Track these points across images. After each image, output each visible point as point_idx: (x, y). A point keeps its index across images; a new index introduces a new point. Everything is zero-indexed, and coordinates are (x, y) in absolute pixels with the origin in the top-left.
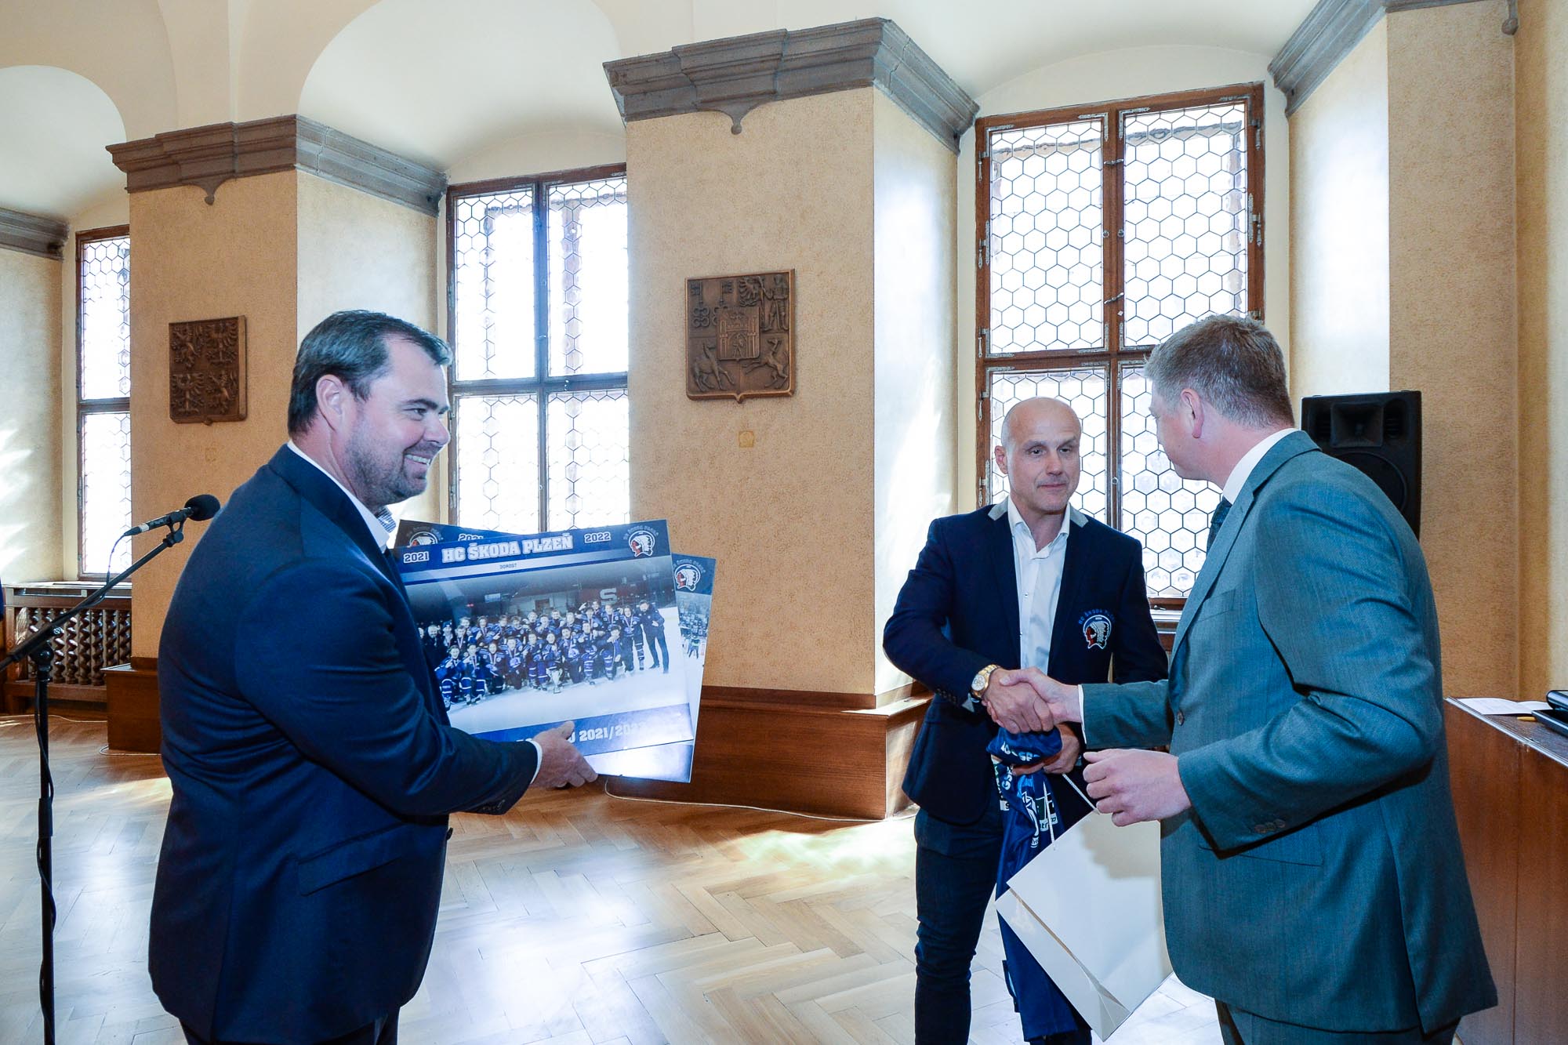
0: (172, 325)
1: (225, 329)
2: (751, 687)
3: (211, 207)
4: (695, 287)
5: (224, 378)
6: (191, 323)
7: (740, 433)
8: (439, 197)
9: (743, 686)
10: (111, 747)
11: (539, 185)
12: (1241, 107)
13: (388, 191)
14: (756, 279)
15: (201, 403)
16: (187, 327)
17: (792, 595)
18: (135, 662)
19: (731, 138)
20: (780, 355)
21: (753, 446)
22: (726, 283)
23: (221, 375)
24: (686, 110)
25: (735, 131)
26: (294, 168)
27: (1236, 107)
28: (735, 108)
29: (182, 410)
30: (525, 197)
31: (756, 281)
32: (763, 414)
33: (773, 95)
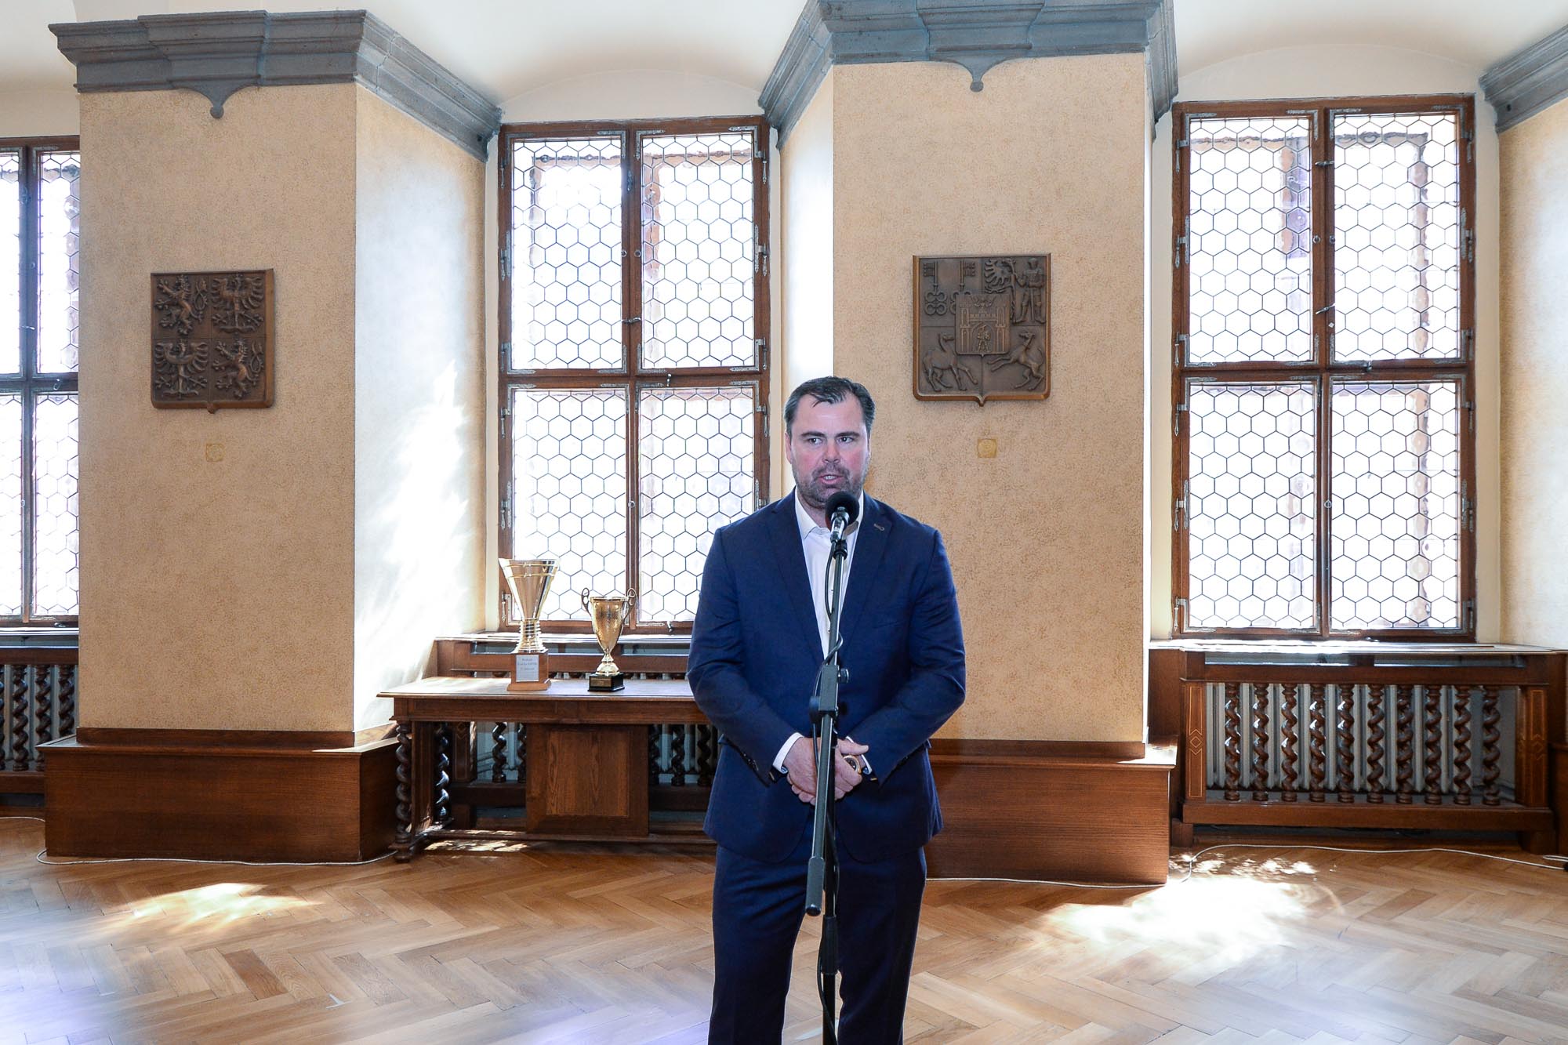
0: (156, 277)
1: (245, 285)
2: (993, 738)
3: (218, 121)
4: (927, 268)
5: (242, 351)
6: (188, 275)
7: (979, 441)
8: (490, 136)
9: (981, 738)
10: (51, 853)
11: (631, 134)
12: (1452, 118)
13: (440, 121)
14: (1007, 262)
15: (203, 382)
16: (182, 280)
17: (1042, 630)
18: (84, 735)
19: (970, 96)
20: (1034, 352)
21: (994, 456)
22: (967, 266)
23: (237, 347)
24: (913, 57)
25: (977, 87)
26: (353, 80)
27: (1447, 117)
28: (977, 61)
29: (172, 391)
30: (612, 148)
31: (1006, 264)
32: (1008, 419)
33: (1026, 51)
